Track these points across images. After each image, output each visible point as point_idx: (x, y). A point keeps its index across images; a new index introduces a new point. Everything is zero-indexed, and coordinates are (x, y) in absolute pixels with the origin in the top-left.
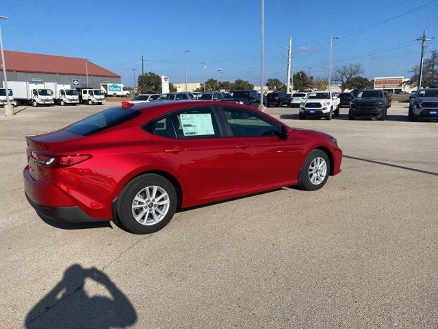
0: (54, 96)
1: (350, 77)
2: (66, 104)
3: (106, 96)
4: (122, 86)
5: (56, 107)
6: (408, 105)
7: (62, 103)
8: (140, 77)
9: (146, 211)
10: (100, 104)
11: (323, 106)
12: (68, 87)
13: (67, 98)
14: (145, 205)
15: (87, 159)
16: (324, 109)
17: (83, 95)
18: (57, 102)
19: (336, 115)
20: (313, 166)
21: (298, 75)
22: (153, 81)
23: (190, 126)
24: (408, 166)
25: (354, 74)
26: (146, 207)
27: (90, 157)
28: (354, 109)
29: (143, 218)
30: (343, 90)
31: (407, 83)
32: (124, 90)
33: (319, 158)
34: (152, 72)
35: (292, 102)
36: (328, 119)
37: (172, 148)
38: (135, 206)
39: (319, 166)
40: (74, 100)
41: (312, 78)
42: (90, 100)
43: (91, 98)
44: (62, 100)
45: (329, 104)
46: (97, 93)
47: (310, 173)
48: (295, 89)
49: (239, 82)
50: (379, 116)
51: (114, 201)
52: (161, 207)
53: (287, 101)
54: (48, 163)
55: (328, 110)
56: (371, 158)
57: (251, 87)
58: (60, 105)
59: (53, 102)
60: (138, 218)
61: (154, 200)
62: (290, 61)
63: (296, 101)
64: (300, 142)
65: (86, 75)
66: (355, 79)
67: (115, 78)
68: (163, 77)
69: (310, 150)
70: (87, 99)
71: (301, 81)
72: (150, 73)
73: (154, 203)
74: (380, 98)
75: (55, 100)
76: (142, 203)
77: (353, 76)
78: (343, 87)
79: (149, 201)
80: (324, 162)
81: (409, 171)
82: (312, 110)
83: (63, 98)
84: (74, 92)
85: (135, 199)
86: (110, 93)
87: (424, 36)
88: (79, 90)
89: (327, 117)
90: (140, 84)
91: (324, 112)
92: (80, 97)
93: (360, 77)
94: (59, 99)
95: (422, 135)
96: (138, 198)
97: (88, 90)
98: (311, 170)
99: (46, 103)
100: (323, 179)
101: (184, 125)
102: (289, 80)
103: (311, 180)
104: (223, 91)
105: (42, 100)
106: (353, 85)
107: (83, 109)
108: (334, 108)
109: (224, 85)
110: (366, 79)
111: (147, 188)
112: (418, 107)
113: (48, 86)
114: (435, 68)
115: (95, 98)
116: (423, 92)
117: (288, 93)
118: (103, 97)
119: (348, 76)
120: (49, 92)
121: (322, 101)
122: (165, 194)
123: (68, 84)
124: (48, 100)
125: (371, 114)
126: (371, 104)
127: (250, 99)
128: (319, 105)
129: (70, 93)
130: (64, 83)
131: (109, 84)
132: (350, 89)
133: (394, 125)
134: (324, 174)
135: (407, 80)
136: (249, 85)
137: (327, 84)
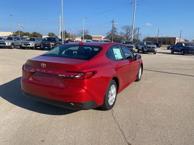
26: (110, 96)
37: (117, 66)
41: (69, 34)
49: (35, 33)
60: (109, 102)
62: (60, 25)
71: (65, 35)
73: (112, 94)
77: (86, 34)
78: (82, 39)
80: (141, 69)
85: (109, 92)
87: (113, 21)
93: (88, 35)
100: (140, 76)
101: (115, 54)
102: (60, 34)
109: (27, 34)
111: (112, 86)
116: (125, 42)
122: (115, 88)
136: (40, 35)
137: (75, 37)
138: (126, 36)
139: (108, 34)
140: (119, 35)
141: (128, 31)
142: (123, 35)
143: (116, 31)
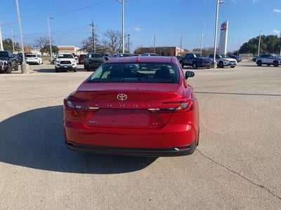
1: (46, 44)
11: (72, 63)
45: (75, 61)
78: (42, 51)
82: (65, 66)
87: (93, 24)
91: (73, 67)
106: (48, 50)
114: (95, 42)
138: (111, 46)
139: (83, 43)
140: (102, 44)
141: (114, 39)
142: (107, 45)
143: (96, 39)
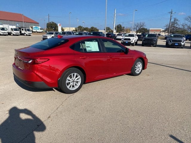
0: (8, 31)
1: (140, 28)
2: (14, 35)
3: (33, 32)
4: (40, 27)
5: (9, 36)
6: (166, 40)
7: (12, 34)
8: (47, 24)
9: (72, 84)
10: (30, 35)
11: (131, 40)
12: (14, 27)
13: (14, 32)
14: (71, 81)
15: (47, 61)
16: (132, 41)
17: (22, 31)
18: (9, 34)
19: (136, 44)
20: (137, 65)
21: (118, 26)
22: (53, 26)
23: (89, 47)
24: (171, 66)
25: (142, 26)
26: (71, 82)
27: (49, 60)
28: (144, 42)
29: (70, 87)
30: (137, 33)
31: (163, 31)
32: (41, 29)
33: (139, 62)
34: (53, 22)
35: (117, 38)
36: (133, 46)
37: (83, 57)
38: (67, 82)
39: (139, 66)
40: (18, 33)
41: (124, 27)
42: (25, 33)
43: (26, 32)
44: (12, 33)
45: (134, 39)
46: (28, 30)
47: (135, 68)
48: (117, 32)
49: (92, 28)
50: (154, 45)
51: (59, 79)
52: (77, 82)
53: (114, 37)
54: (29, 62)
55: (133, 42)
56: (155, 63)
57: (98, 30)
58: (11, 35)
59: (8, 34)
60: (68, 87)
61: (75, 79)
62: (115, 19)
63: (118, 37)
64: (132, 55)
65: (23, 22)
66: (142, 28)
67: (37, 24)
68: (59, 24)
69: (136, 59)
70: (24, 33)
71: (119, 29)
72: (52, 22)
73: (75, 80)
74: (155, 37)
75: (8, 33)
76: (70, 80)
77: (141, 27)
78: (137, 32)
79: (72, 79)
80: (141, 64)
81: (172, 68)
82: (127, 41)
83: (12, 32)
84: (17, 30)
85: (67, 78)
86: (34, 31)
87: (172, 12)
88: (20, 28)
89: (133, 45)
90: (48, 27)
91: (132, 42)
92: (21, 32)
93: (144, 28)
94: (10, 33)
95: (173, 54)
96: (68, 78)
97: (24, 29)
98: (136, 67)
99: (4, 34)
100: (140, 71)
101: (87, 47)
102: (114, 28)
103: (136, 71)
104: (85, 31)
105: (2, 33)
106: (141, 31)
107: (22, 37)
108: (136, 41)
109: (86, 29)
110: (146, 29)
111: (72, 74)
112: (170, 42)
113: (5, 26)
114: (175, 25)
115: (27, 33)
116: (172, 36)
117: (114, 34)
118: (31, 32)
119: (139, 27)
120: (5, 29)
121: (131, 38)
122: (79, 77)
123: (14, 25)
124: (5, 33)
125: (151, 44)
126: (152, 40)
127: (100, 36)
128: (129, 39)
129: (16, 30)
130: (12, 25)
131: (33, 27)
132: (140, 33)
133: (161, 49)
134: (141, 69)
135: (163, 30)
136: (97, 29)
137: (130, 30)
139: (167, 26)
142: (186, 27)
143: (176, 23)
